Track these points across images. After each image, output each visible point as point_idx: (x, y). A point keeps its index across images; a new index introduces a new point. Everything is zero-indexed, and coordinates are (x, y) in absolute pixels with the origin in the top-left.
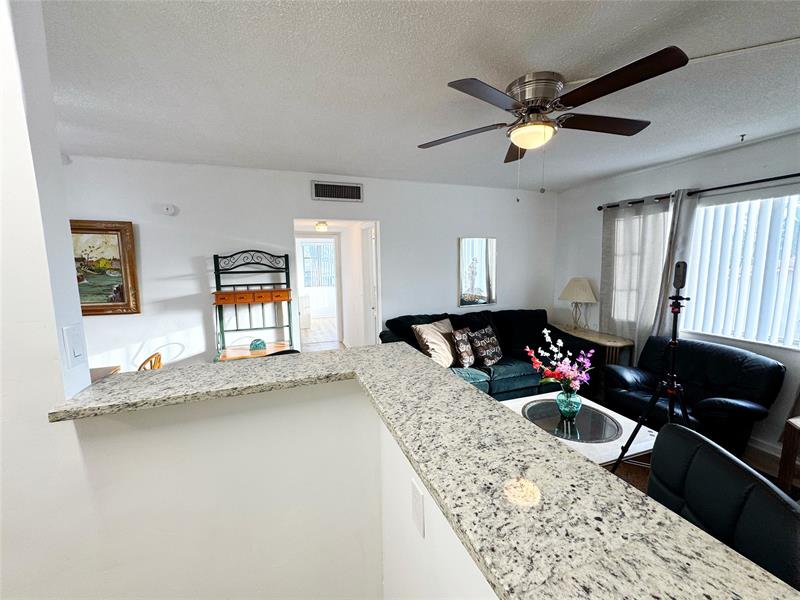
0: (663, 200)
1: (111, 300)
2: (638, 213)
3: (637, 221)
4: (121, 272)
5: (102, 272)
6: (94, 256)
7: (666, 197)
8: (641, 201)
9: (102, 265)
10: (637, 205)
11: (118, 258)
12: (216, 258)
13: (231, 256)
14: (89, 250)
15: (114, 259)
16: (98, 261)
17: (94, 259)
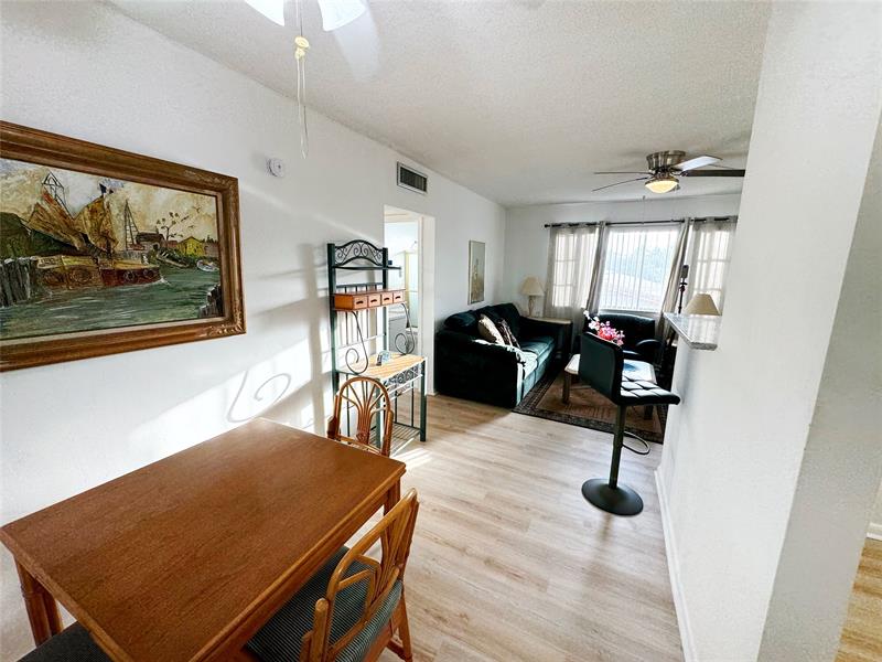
0: (591, 226)
1: (204, 315)
2: (573, 232)
3: (573, 238)
4: (220, 265)
5: (190, 263)
6: (178, 232)
7: (595, 224)
8: (577, 225)
9: (190, 250)
10: (574, 227)
11: (215, 238)
12: (331, 248)
13: (344, 247)
14: (169, 221)
15: (210, 241)
16: (184, 243)
17: (178, 239)
